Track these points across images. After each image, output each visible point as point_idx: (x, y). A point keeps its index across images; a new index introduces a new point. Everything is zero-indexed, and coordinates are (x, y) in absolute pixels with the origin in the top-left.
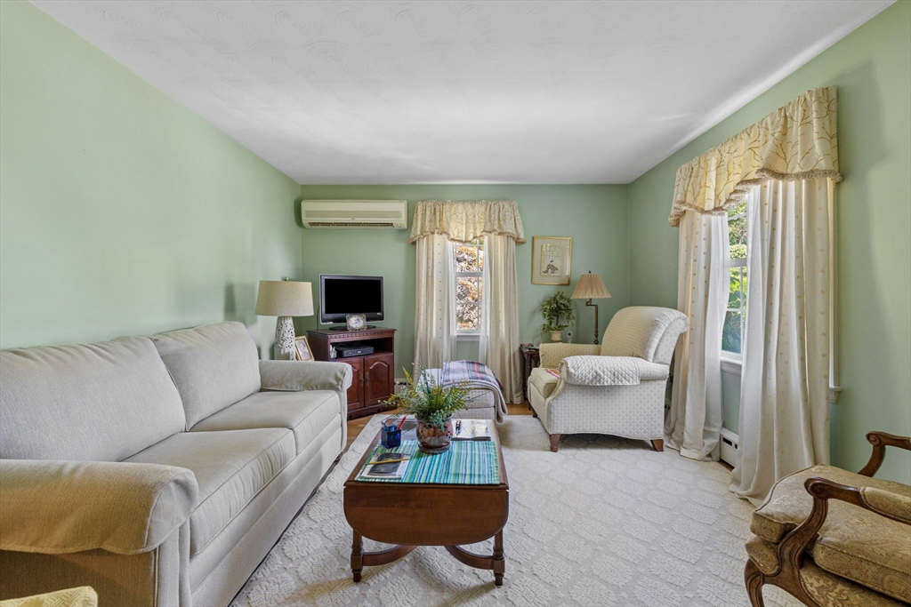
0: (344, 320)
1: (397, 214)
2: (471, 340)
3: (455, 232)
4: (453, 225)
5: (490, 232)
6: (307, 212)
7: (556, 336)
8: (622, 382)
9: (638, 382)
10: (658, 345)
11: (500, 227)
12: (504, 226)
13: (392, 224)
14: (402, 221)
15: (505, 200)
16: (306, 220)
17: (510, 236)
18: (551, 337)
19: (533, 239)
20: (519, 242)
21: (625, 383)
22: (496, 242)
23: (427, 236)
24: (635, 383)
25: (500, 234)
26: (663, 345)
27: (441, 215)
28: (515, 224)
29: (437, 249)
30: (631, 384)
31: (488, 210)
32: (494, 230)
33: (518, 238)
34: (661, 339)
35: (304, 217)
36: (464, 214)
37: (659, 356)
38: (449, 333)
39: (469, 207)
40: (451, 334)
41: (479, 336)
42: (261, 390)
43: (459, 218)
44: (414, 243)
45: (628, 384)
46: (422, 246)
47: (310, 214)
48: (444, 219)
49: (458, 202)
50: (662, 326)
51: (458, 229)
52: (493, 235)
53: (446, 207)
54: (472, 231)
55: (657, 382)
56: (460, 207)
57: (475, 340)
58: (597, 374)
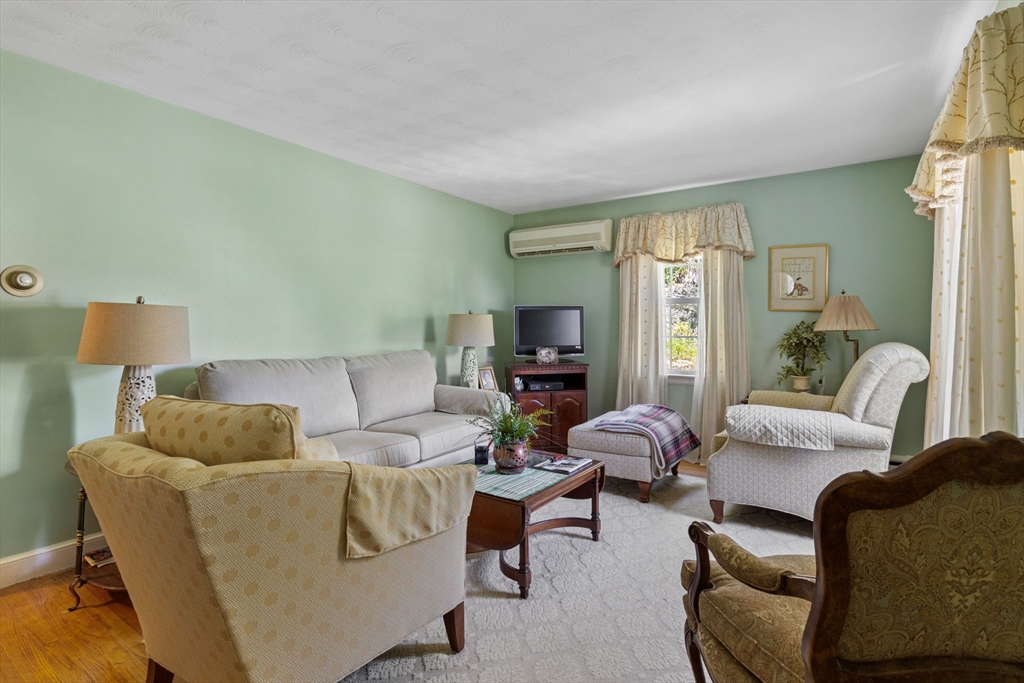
0: (534, 353)
1: (596, 236)
2: (686, 382)
3: (663, 251)
4: (660, 242)
5: (704, 247)
6: (514, 242)
7: (801, 383)
8: (804, 443)
9: (831, 447)
10: (871, 399)
11: (719, 240)
12: (723, 238)
13: (591, 248)
14: (604, 243)
15: (727, 203)
16: (514, 251)
17: (731, 250)
18: (793, 383)
19: (770, 249)
20: (748, 258)
21: (809, 445)
22: (714, 258)
23: (631, 257)
24: (825, 448)
25: (717, 248)
26: (878, 399)
27: (646, 232)
28: (740, 234)
29: (642, 272)
30: (818, 448)
31: (703, 219)
32: (709, 244)
33: (744, 251)
34: (876, 389)
35: (511, 249)
36: (674, 227)
37: (872, 413)
38: (657, 372)
39: (680, 218)
40: (660, 373)
41: (693, 379)
42: (435, 411)
43: (668, 233)
44: (618, 266)
45: (813, 447)
46: (626, 268)
47: (518, 244)
48: (649, 237)
49: (665, 213)
50: (876, 371)
51: (667, 247)
52: (709, 250)
53: (653, 222)
54: (682, 247)
55: (870, 452)
56: (669, 220)
57: (691, 382)
58: (767, 430)
